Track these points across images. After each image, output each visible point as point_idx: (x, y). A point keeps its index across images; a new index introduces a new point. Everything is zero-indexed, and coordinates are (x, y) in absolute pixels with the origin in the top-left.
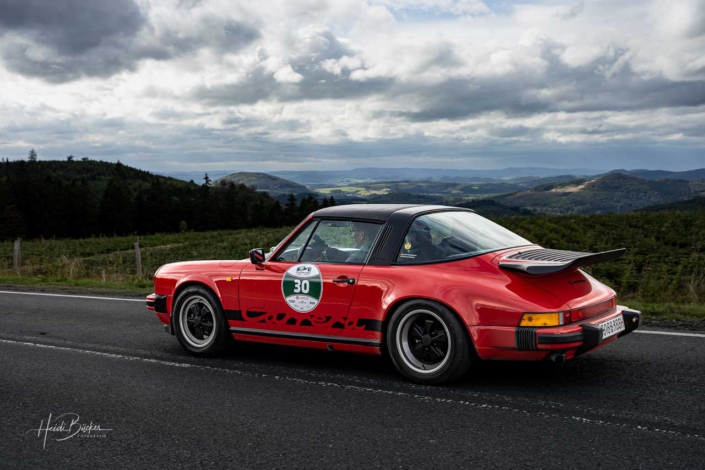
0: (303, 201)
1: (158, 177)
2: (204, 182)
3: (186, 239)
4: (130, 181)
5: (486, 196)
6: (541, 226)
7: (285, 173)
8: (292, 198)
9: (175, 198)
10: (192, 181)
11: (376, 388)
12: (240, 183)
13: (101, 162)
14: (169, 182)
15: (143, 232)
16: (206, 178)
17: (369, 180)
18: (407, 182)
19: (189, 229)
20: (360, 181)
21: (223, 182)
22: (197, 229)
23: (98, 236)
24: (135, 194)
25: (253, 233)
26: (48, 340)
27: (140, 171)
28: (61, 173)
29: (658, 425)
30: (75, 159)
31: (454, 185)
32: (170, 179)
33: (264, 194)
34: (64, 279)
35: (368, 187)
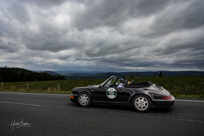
0: (58, 76)
1: (31, 71)
3: (36, 82)
4: (26, 72)
6: (98, 81)
8: (56, 75)
9: (34, 75)
10: (37, 72)
15: (28, 81)
17: (69, 73)
19: (37, 81)
20: (68, 73)
21: (43, 72)
22: (39, 81)
23: (18, 82)
24: (26, 74)
25: (49, 81)
27: (27, 70)
28: (12, 70)
30: (14, 68)
32: (33, 72)
33: (51, 75)
35: (69, 74)
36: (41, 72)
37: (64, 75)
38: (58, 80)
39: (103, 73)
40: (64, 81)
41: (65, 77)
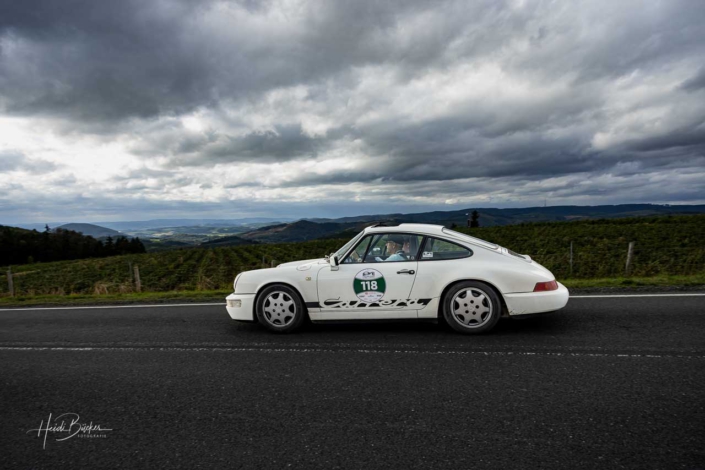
0: (118, 240)
2: (45, 230)
8: (110, 239)
9: (23, 241)
11: (233, 347)
14: (16, 231)
16: (47, 227)
17: (160, 226)
18: (183, 227)
19: (35, 261)
20: (154, 227)
21: (59, 230)
25: (88, 261)
31: (213, 228)
32: (17, 228)
33: (90, 237)
35: (158, 230)
36: (51, 227)
37: (140, 237)
38: (120, 254)
39: (283, 222)
40: (146, 256)
41: (145, 244)
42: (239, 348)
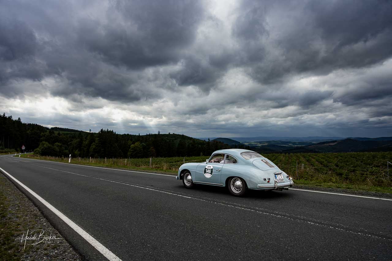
1: (195, 139)
4: (186, 140)
5: (300, 146)
7: (233, 138)
9: (200, 146)
10: (205, 140)
11: (245, 208)
12: (219, 141)
13: (178, 134)
14: (198, 141)
16: (209, 139)
18: (274, 141)
19: (203, 155)
20: (258, 141)
21: (214, 140)
23: (176, 157)
24: (188, 144)
26: (153, 188)
27: (189, 137)
28: (166, 137)
29: (338, 227)
30: (171, 134)
31: (290, 142)
32: (198, 140)
34: (162, 170)
35: (260, 143)
36: (211, 140)
42: (247, 208)
